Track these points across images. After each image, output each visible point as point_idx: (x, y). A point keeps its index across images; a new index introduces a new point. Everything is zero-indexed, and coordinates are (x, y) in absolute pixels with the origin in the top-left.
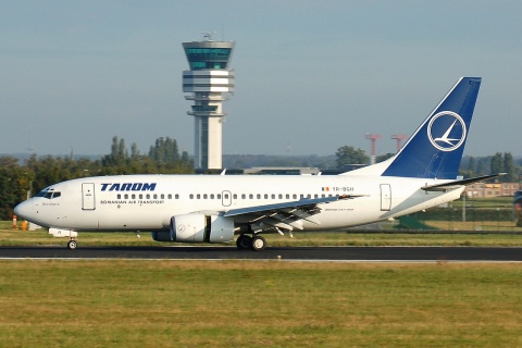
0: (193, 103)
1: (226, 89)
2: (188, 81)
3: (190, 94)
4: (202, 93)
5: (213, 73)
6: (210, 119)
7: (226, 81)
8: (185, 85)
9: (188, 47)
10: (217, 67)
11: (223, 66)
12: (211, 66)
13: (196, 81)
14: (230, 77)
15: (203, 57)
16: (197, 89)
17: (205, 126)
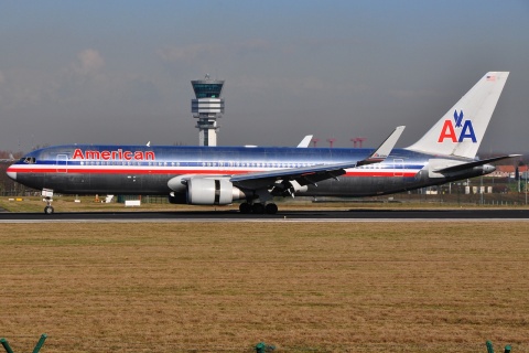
0: (198, 120)
1: (219, 111)
2: (195, 106)
3: (196, 114)
4: (204, 113)
5: (211, 100)
6: (209, 130)
7: (219, 106)
8: (193, 108)
9: (194, 84)
10: (213, 96)
11: (217, 96)
12: (209, 96)
13: (200, 106)
14: (221, 103)
15: (204, 90)
16: (200, 111)
17: (206, 134)
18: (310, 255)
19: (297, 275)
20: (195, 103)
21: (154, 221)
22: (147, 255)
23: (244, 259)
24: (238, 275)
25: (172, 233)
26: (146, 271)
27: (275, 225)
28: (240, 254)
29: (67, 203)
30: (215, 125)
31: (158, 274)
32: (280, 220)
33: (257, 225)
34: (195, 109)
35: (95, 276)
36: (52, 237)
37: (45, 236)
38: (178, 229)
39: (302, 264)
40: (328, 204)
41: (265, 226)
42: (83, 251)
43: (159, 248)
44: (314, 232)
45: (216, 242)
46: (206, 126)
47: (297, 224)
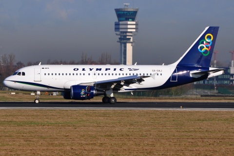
0: (119, 37)
1: (134, 30)
2: (117, 26)
3: (118, 33)
4: (124, 32)
5: (129, 23)
6: (127, 44)
7: (134, 27)
8: (116, 29)
9: (117, 11)
10: (130, 20)
11: (133, 20)
12: (127, 19)
13: (121, 26)
14: (136, 25)
15: (124, 15)
16: (121, 30)
17: (125, 47)
18: (199, 135)
19: (190, 148)
20: (117, 24)
21: (87, 108)
22: (82, 133)
23: (151, 136)
24: (147, 148)
25: (100, 118)
26: (81, 145)
27: (174, 112)
28: (148, 132)
29: (25, 95)
30: (131, 40)
31: (90, 147)
32: (178, 109)
33: (161, 112)
34: (117, 29)
35: (45, 148)
36: (14, 120)
37: (10, 119)
38: (105, 115)
39: (193, 141)
40: (212, 98)
41: (167, 113)
42: (37, 130)
43: (91, 128)
44: (202, 118)
45: (131, 125)
46: (125, 41)
47: (190, 112)
